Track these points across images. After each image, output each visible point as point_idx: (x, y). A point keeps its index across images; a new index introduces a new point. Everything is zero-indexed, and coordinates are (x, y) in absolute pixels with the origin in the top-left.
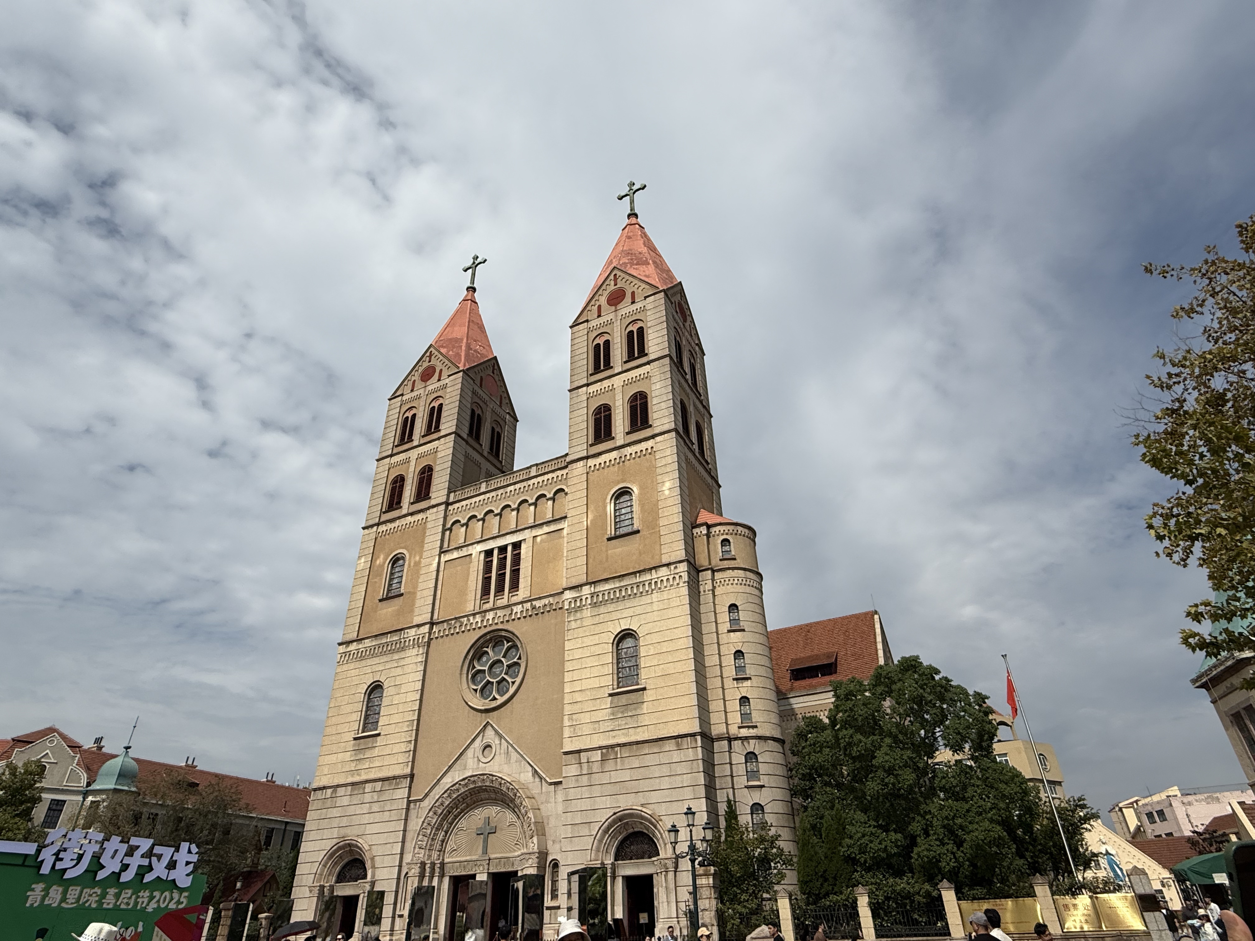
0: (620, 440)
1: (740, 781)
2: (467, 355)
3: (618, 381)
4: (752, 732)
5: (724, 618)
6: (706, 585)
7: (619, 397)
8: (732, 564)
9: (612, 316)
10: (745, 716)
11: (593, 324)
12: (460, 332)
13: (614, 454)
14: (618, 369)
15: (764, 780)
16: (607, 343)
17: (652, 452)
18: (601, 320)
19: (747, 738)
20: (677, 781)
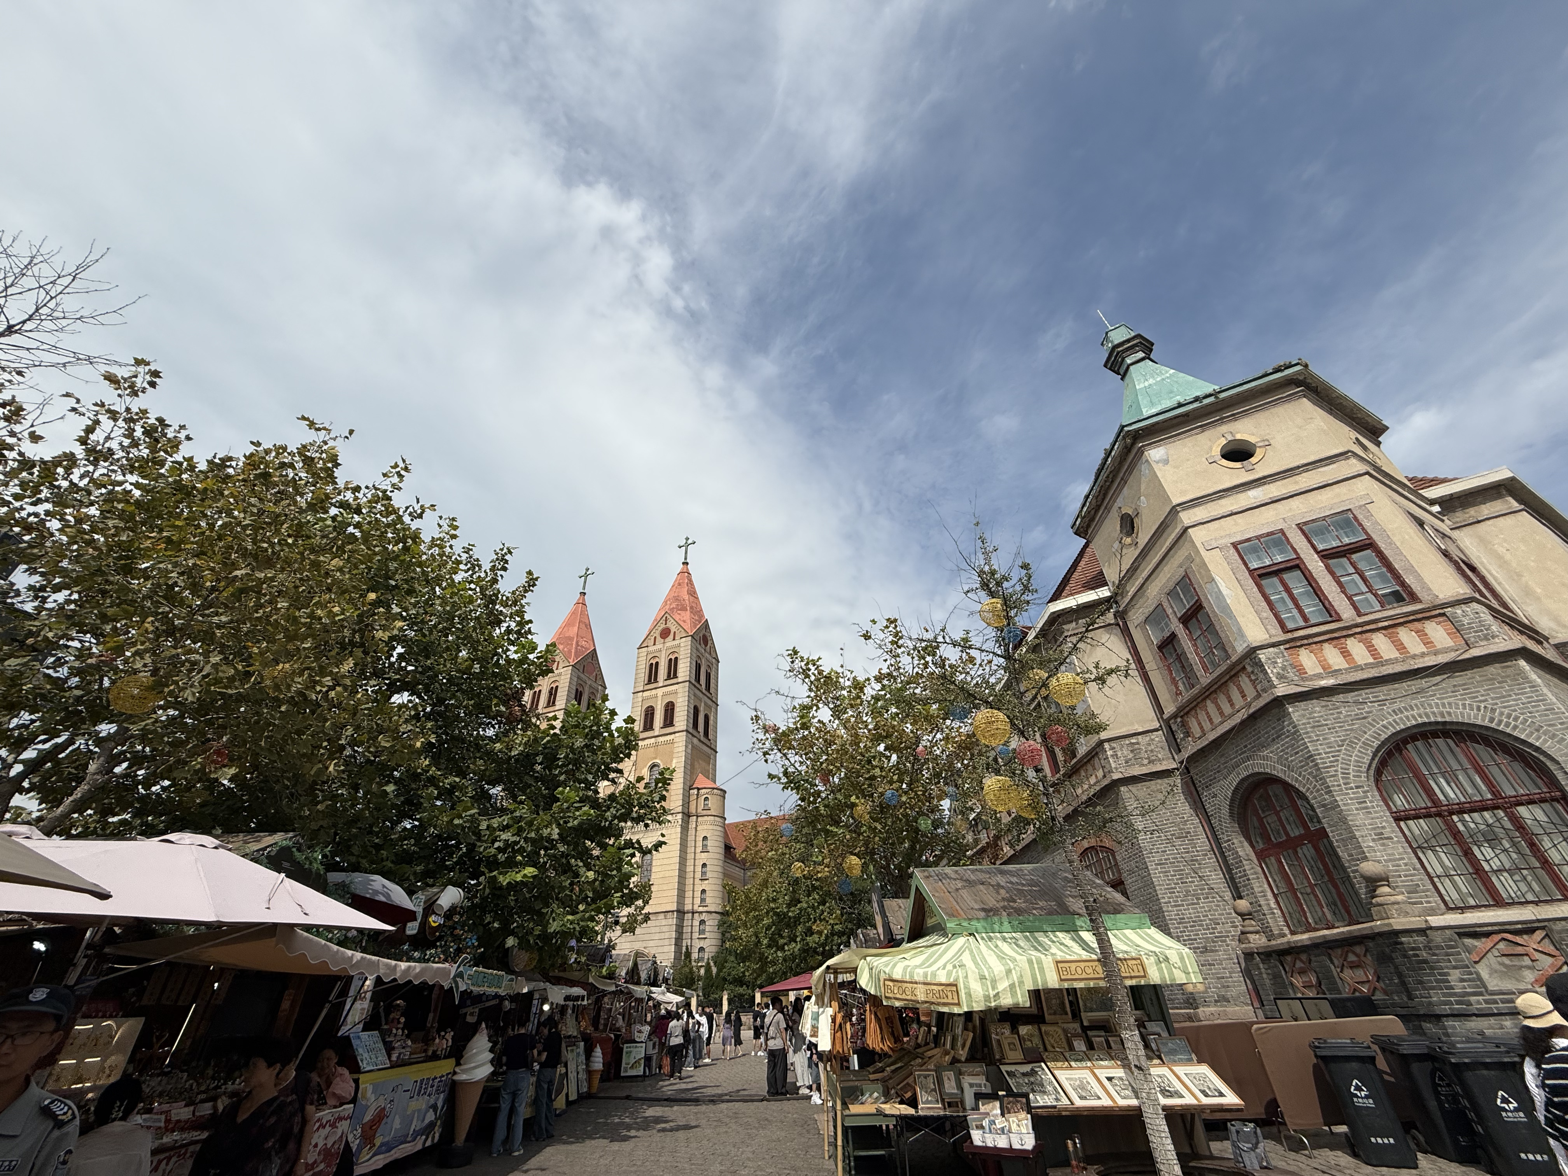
0: (657, 732)
1: (696, 935)
2: (576, 652)
3: (660, 692)
4: (705, 909)
5: (700, 844)
6: (692, 825)
7: (659, 702)
8: (709, 812)
9: (661, 646)
10: (703, 900)
11: (651, 649)
12: (573, 631)
13: (653, 740)
14: (661, 684)
15: (707, 935)
16: (657, 663)
17: (672, 742)
18: (655, 648)
19: (701, 912)
20: (662, 936)
